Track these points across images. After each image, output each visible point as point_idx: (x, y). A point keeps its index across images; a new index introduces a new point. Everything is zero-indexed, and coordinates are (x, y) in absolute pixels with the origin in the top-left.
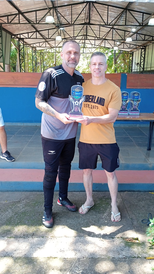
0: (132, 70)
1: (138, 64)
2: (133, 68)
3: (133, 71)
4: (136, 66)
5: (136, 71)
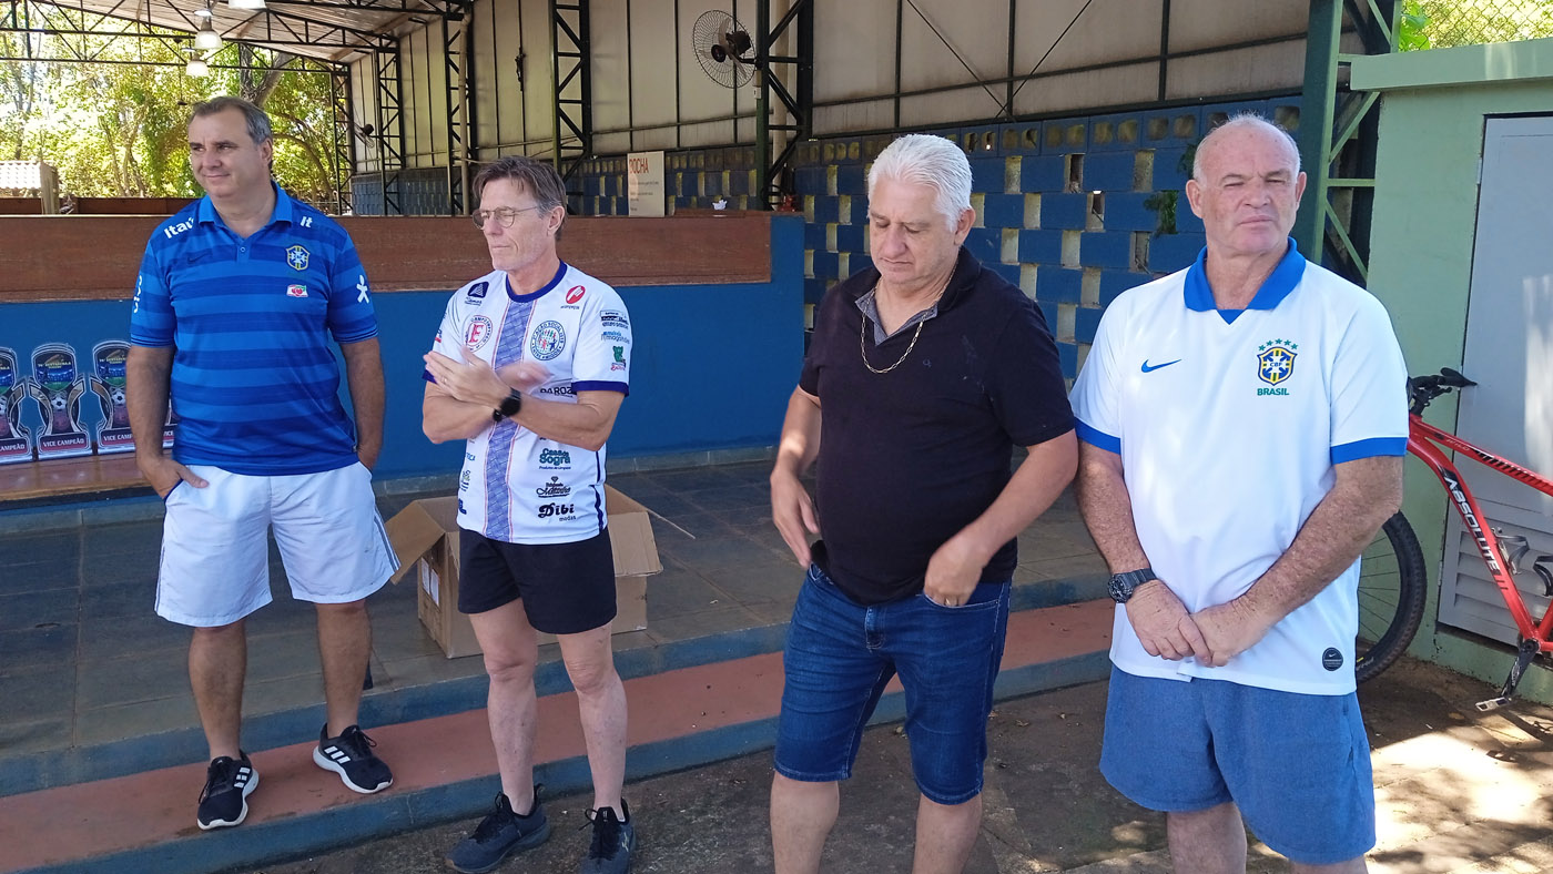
1: (369, 128)
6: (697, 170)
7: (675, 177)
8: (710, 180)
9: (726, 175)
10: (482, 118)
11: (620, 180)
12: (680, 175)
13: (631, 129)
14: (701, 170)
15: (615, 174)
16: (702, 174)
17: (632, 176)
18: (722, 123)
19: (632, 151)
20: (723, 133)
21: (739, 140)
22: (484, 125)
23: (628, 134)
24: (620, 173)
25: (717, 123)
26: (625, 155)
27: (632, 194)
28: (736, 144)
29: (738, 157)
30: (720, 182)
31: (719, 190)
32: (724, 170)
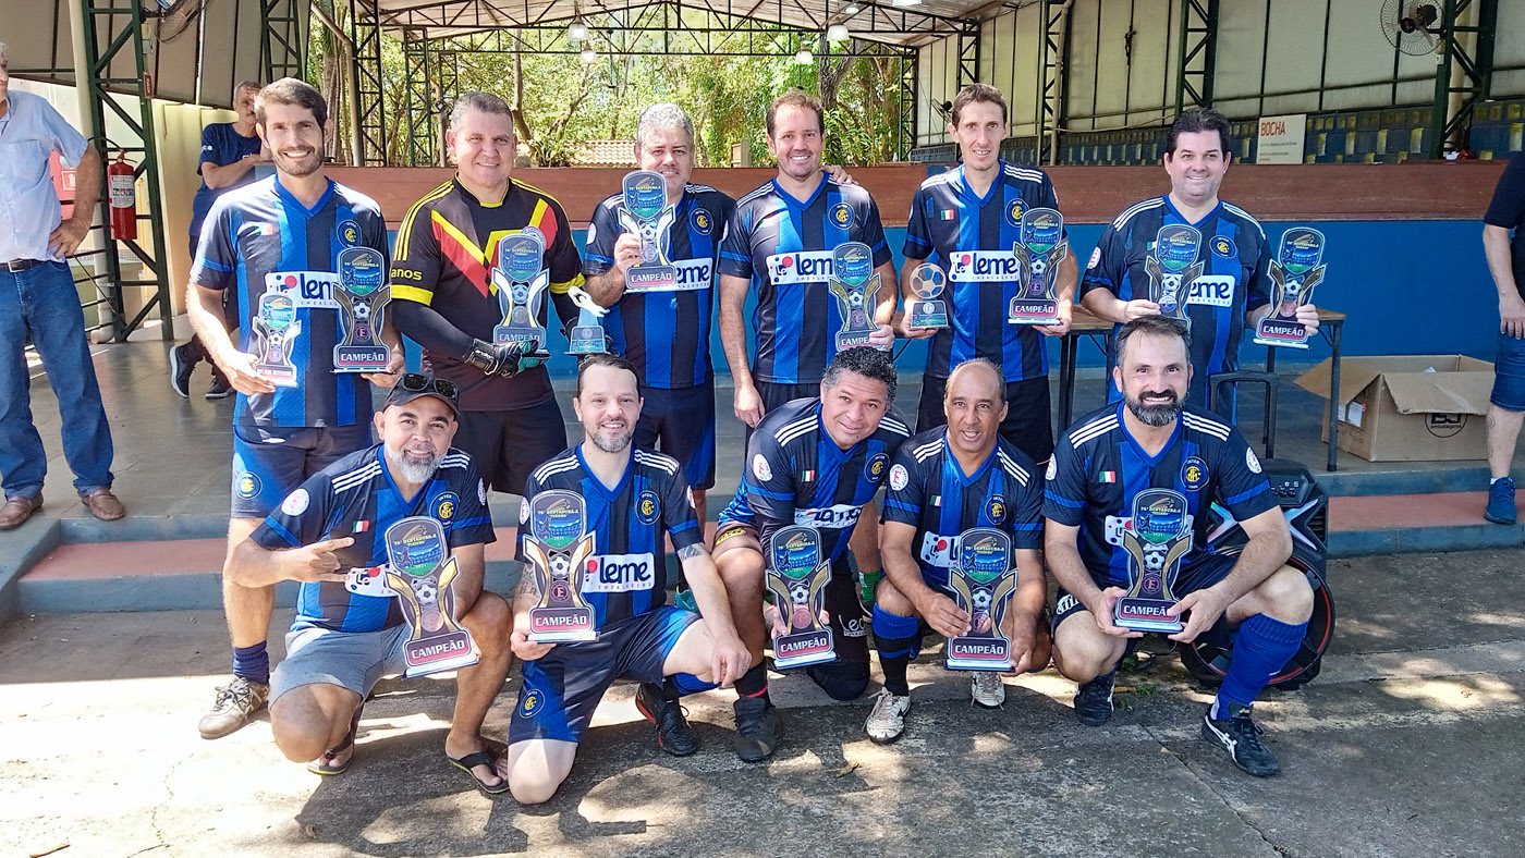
0: (915, 137)
1: (947, 106)
2: (922, 128)
3: (922, 141)
4: (937, 118)
5: (936, 140)
6: (1347, 130)
7: (1317, 139)
8: (1362, 138)
9: (1383, 135)
10: (1074, 90)
11: (1247, 143)
12: (1323, 136)
13: (1261, 96)
14: (1351, 131)
15: (1241, 137)
16: (1353, 134)
17: (1261, 139)
18: (1376, 88)
19: (1261, 115)
20: (1381, 95)
21: (1398, 100)
22: (1076, 98)
23: (1258, 100)
24: (1248, 135)
25: (1371, 88)
26: (1254, 119)
27: (1262, 154)
28: (1394, 106)
29: (1399, 117)
30: (1374, 140)
31: (1373, 148)
32: (1380, 129)
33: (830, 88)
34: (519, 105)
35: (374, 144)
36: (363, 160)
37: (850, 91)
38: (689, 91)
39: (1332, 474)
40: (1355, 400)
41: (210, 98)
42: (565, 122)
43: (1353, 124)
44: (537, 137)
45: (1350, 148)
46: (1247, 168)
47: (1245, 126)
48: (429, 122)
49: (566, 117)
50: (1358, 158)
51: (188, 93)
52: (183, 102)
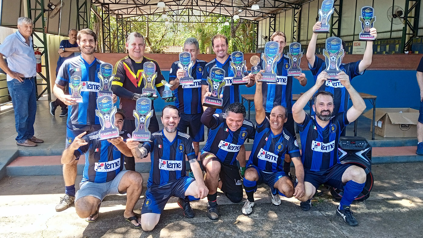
0: (257, 46)
1: (266, 37)
6: (378, 45)
8: (382, 47)
9: (388, 47)
10: (302, 33)
11: (350, 48)
13: (354, 35)
14: (379, 45)
15: (348, 47)
16: (379, 46)
17: (354, 47)
18: (386, 33)
19: (354, 41)
20: (387, 35)
21: (392, 37)
22: (302, 35)
23: (353, 36)
24: (350, 46)
25: (384, 33)
26: (352, 42)
27: (354, 51)
28: (390, 38)
29: (392, 41)
30: (385, 48)
31: (385, 50)
32: (387, 45)
33: (234, 32)
34: (148, 36)
35: (107, 47)
36: (104, 51)
37: (239, 33)
38: (195, 32)
39: (373, 141)
40: (380, 120)
41: (62, 33)
42: (160, 41)
43: (379, 43)
44: (153, 45)
45: (379, 50)
46: (350, 55)
47: (349, 44)
48: (123, 40)
49: (161, 39)
50: (381, 53)
51: (56, 32)
52: (55, 34)
